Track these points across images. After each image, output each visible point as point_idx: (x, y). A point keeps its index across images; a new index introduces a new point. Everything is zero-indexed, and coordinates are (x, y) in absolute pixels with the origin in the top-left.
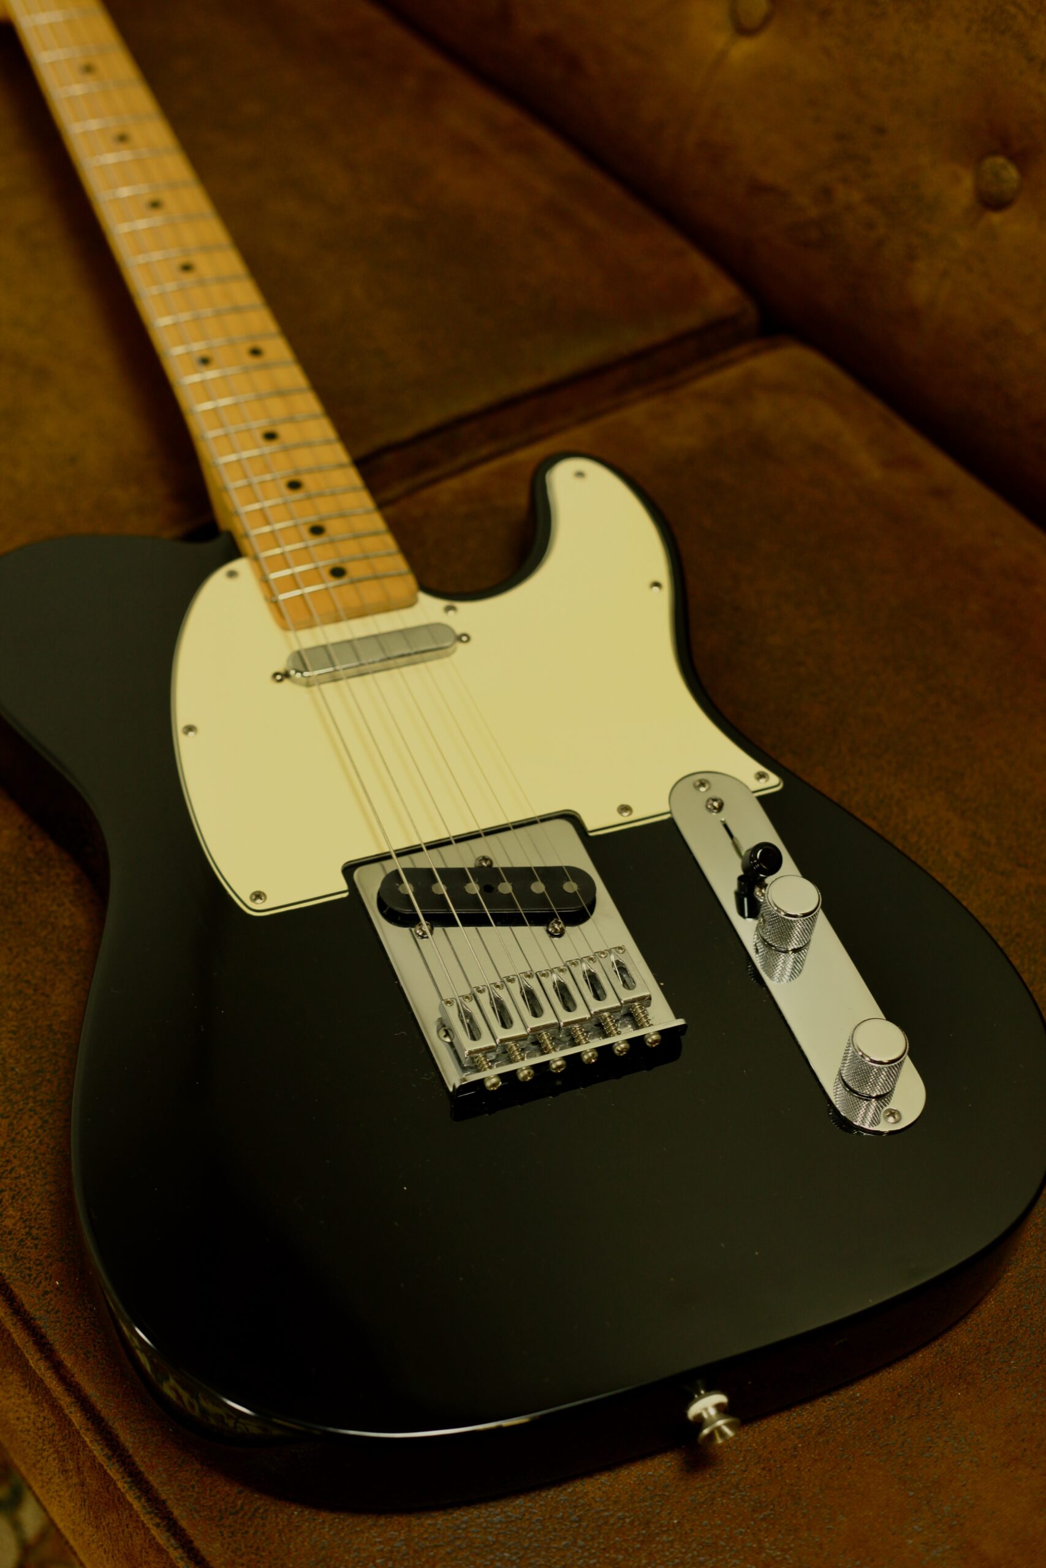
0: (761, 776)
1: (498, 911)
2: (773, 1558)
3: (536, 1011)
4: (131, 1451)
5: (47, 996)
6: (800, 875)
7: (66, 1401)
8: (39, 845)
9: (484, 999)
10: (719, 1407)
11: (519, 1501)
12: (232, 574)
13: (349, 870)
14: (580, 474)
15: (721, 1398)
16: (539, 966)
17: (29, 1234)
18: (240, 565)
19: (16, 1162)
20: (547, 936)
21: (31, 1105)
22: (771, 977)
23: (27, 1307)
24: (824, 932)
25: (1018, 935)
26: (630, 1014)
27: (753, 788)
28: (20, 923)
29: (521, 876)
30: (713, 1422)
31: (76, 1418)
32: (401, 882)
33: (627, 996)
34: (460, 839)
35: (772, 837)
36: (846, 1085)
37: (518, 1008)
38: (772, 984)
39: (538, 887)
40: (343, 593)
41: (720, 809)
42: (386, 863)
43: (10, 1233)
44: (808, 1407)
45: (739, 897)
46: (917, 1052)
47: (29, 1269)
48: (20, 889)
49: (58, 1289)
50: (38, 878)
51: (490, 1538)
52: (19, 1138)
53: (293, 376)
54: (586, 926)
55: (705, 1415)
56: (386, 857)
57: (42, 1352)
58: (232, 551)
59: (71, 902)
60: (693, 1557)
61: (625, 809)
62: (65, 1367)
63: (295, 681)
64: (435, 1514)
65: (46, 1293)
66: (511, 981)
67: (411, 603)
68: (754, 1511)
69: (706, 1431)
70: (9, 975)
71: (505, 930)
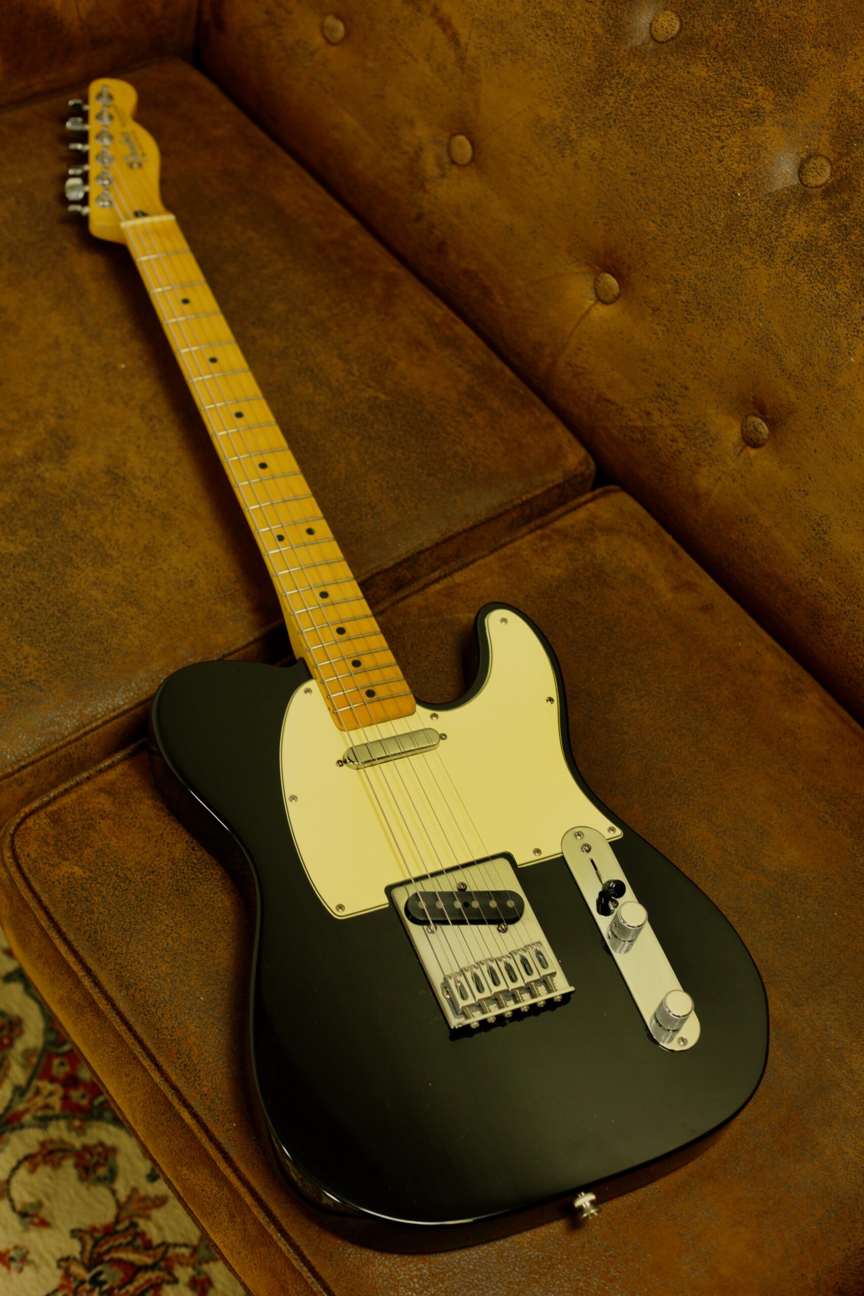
0: (611, 829)
1: (472, 918)
2: (615, 1277)
3: (496, 982)
4: (279, 1219)
5: (214, 952)
6: (637, 901)
7: (242, 1190)
8: (199, 854)
9: (469, 975)
10: (592, 1202)
11: (486, 1247)
12: (308, 691)
13: (389, 890)
14: (504, 620)
15: (592, 1197)
16: (496, 955)
17: (217, 1096)
18: (311, 684)
19: (207, 1054)
20: (497, 931)
21: (211, 1020)
22: (615, 951)
23: (217, 1137)
24: (648, 935)
25: (746, 913)
26: (544, 981)
27: (607, 838)
28: (194, 905)
29: (484, 896)
30: (589, 1210)
31: (249, 1200)
32: (419, 900)
33: (544, 972)
34: (449, 870)
35: (623, 878)
36: (657, 1021)
37: (486, 980)
38: (616, 955)
39: (493, 904)
40: (375, 708)
41: (588, 851)
42: (409, 887)
43: (206, 1095)
44: (632, 1194)
45: (599, 902)
46: (699, 1009)
47: (218, 1116)
48: (191, 883)
49: (235, 1128)
50: (201, 876)
51: (471, 1267)
52: (206, 1040)
53: (333, 550)
54: (518, 925)
55: (584, 1206)
56: (408, 882)
57: (227, 1162)
58: (307, 675)
59: (221, 891)
60: (575, 1276)
61: (538, 851)
62: (240, 1171)
63: (349, 767)
64: (442, 1255)
65: (228, 1130)
66: (483, 964)
67: (412, 713)
68: (605, 1251)
69: (585, 1215)
70: (191, 939)
71: (474, 927)
